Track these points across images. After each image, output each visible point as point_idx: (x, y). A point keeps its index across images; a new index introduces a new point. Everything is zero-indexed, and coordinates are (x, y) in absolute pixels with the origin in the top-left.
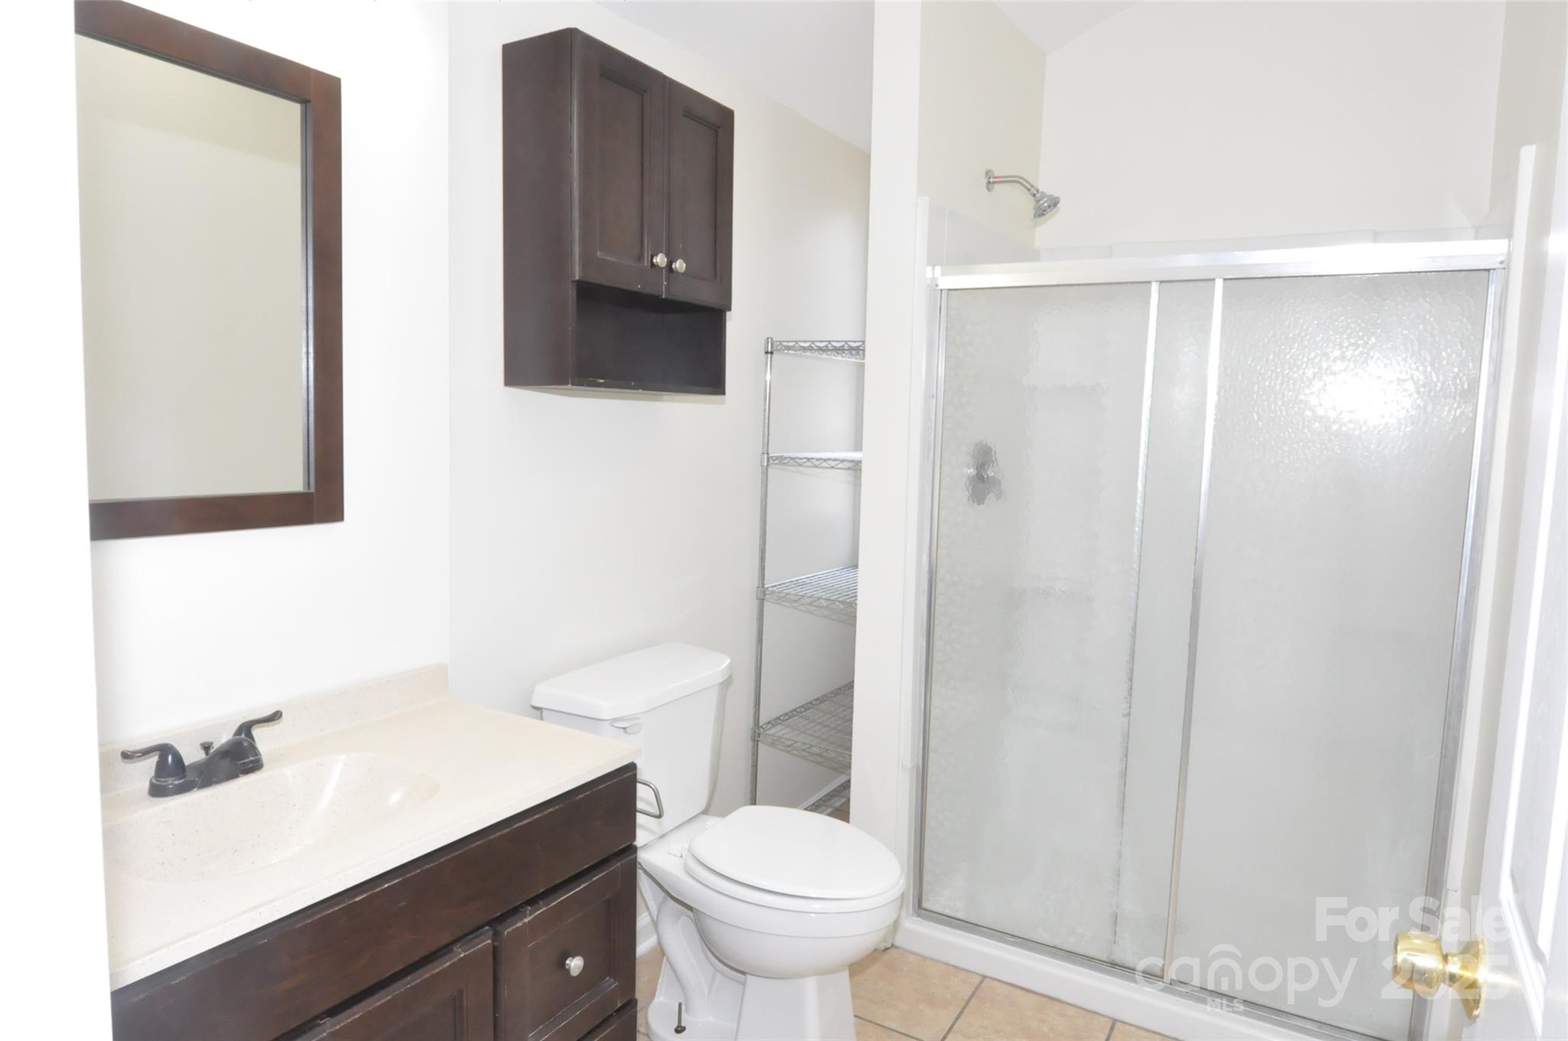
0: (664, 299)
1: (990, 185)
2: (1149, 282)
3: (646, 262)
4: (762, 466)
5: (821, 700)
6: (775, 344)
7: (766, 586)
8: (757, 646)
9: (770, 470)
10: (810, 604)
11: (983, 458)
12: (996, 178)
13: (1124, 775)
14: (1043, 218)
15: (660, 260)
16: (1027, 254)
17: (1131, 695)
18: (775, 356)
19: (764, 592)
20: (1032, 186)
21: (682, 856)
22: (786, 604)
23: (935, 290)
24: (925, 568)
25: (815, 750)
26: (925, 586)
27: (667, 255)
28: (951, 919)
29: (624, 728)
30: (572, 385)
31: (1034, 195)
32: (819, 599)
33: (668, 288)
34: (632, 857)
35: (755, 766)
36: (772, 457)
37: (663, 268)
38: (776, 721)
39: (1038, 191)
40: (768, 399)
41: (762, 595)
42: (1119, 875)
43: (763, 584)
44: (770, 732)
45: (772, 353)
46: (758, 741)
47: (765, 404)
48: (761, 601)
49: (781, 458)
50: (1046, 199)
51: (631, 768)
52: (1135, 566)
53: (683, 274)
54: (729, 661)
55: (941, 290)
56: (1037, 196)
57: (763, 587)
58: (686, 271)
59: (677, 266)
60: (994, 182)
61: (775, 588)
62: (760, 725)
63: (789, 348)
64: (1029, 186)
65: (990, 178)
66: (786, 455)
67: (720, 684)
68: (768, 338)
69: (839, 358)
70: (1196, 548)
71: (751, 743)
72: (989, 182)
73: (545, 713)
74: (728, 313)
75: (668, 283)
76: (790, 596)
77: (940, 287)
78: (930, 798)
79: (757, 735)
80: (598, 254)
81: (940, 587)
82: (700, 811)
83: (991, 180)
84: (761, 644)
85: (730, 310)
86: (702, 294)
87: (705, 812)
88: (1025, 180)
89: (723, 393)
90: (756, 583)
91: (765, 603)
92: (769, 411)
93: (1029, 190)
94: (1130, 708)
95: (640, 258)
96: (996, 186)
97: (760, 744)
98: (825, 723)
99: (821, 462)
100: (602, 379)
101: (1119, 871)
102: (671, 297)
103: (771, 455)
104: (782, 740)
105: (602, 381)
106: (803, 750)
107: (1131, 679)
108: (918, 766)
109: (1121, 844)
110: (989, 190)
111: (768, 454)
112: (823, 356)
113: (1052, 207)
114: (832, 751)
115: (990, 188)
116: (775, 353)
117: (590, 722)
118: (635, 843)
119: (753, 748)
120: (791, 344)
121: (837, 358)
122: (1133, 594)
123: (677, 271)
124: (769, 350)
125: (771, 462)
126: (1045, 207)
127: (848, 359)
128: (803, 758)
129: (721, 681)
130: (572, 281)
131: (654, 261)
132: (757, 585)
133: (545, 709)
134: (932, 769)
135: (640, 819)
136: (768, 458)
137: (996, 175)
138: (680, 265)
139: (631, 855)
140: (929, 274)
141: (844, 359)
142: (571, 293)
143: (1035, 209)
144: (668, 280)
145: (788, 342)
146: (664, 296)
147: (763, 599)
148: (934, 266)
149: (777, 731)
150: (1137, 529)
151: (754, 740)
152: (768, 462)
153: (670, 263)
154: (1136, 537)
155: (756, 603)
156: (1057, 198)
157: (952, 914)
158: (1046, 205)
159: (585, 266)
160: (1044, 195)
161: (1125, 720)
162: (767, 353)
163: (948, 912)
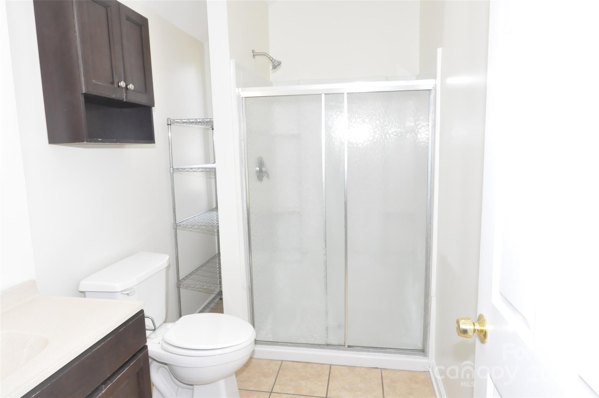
0: (125, 102)
1: (254, 56)
2: (321, 94)
3: (115, 85)
4: (170, 173)
5: (202, 266)
6: (171, 121)
7: (177, 223)
8: (176, 248)
9: (174, 174)
10: (198, 228)
11: (261, 164)
12: (256, 53)
13: (326, 277)
14: (275, 69)
15: (122, 84)
16: (268, 83)
17: (326, 247)
18: (172, 126)
19: (177, 225)
20: (271, 57)
21: (159, 343)
22: (187, 229)
23: (239, 96)
24: (245, 209)
25: (205, 287)
26: (246, 216)
27: (125, 81)
28: (267, 342)
29: (127, 294)
30: (86, 142)
31: (272, 60)
32: (201, 225)
33: (126, 96)
34: (146, 351)
35: (179, 297)
36: (174, 169)
37: (124, 88)
38: (187, 277)
39: (273, 59)
40: (170, 144)
41: (176, 227)
42: (327, 313)
43: (176, 222)
44: (184, 283)
45: (170, 125)
46: (180, 287)
47: (169, 147)
48: (176, 230)
49: (178, 169)
50: (276, 62)
51: (142, 312)
52: (324, 200)
53: (133, 91)
54: (168, 256)
55: (242, 97)
56: (273, 61)
57: (176, 223)
58: (134, 89)
59: (130, 87)
60: (255, 55)
61: (180, 223)
62: (180, 280)
63: (178, 122)
64: (270, 57)
65: (254, 53)
66: (180, 167)
67: (166, 267)
68: (168, 118)
69: (197, 126)
70: (345, 191)
71: (177, 289)
72: (254, 55)
73: (87, 294)
74: (153, 108)
75: (126, 94)
76: (188, 226)
77: (241, 96)
78: (255, 298)
79: (179, 285)
80: (93, 81)
81: (252, 216)
82: (163, 322)
83: (255, 54)
84: (177, 247)
85: (154, 106)
86: (141, 99)
87: (165, 322)
88: (268, 55)
89: (154, 143)
90: (172, 222)
91: (177, 230)
92: (171, 149)
93: (270, 58)
94: (326, 252)
95: (112, 83)
96: (256, 56)
97: (180, 288)
98: (206, 275)
99: (197, 169)
100: (101, 139)
101: (327, 311)
102: (127, 101)
103: (174, 168)
104: (191, 285)
105: (100, 140)
106: (200, 288)
107: (326, 241)
108: (249, 287)
109: (327, 301)
110: (254, 58)
111: (173, 167)
112: (190, 125)
113: (279, 65)
114: (212, 286)
115: (254, 57)
116: (172, 124)
117: (111, 294)
118: (146, 344)
119: (178, 291)
120: (179, 121)
121: (196, 126)
122: (324, 210)
123: (130, 89)
124: (169, 124)
125: (174, 171)
126: (276, 65)
127: (200, 126)
128: (201, 291)
129: (167, 266)
130: (82, 94)
131: (119, 84)
132: (173, 223)
133: (86, 291)
134: (255, 287)
135: (148, 333)
136: (173, 169)
137: (256, 52)
138: (131, 87)
139: (145, 350)
140: (237, 92)
141: (199, 126)
142: (82, 99)
143: (272, 66)
144: (126, 93)
145: (178, 120)
146: (125, 101)
147: (176, 228)
148: (239, 88)
149: (188, 282)
150: (324, 186)
151: (178, 287)
152: (173, 170)
153: (127, 86)
154: (324, 189)
155: (173, 231)
156: (281, 62)
157: (268, 340)
158: (276, 64)
159: (87, 87)
160: (275, 61)
161: (325, 256)
162: (168, 125)
163: (266, 340)
